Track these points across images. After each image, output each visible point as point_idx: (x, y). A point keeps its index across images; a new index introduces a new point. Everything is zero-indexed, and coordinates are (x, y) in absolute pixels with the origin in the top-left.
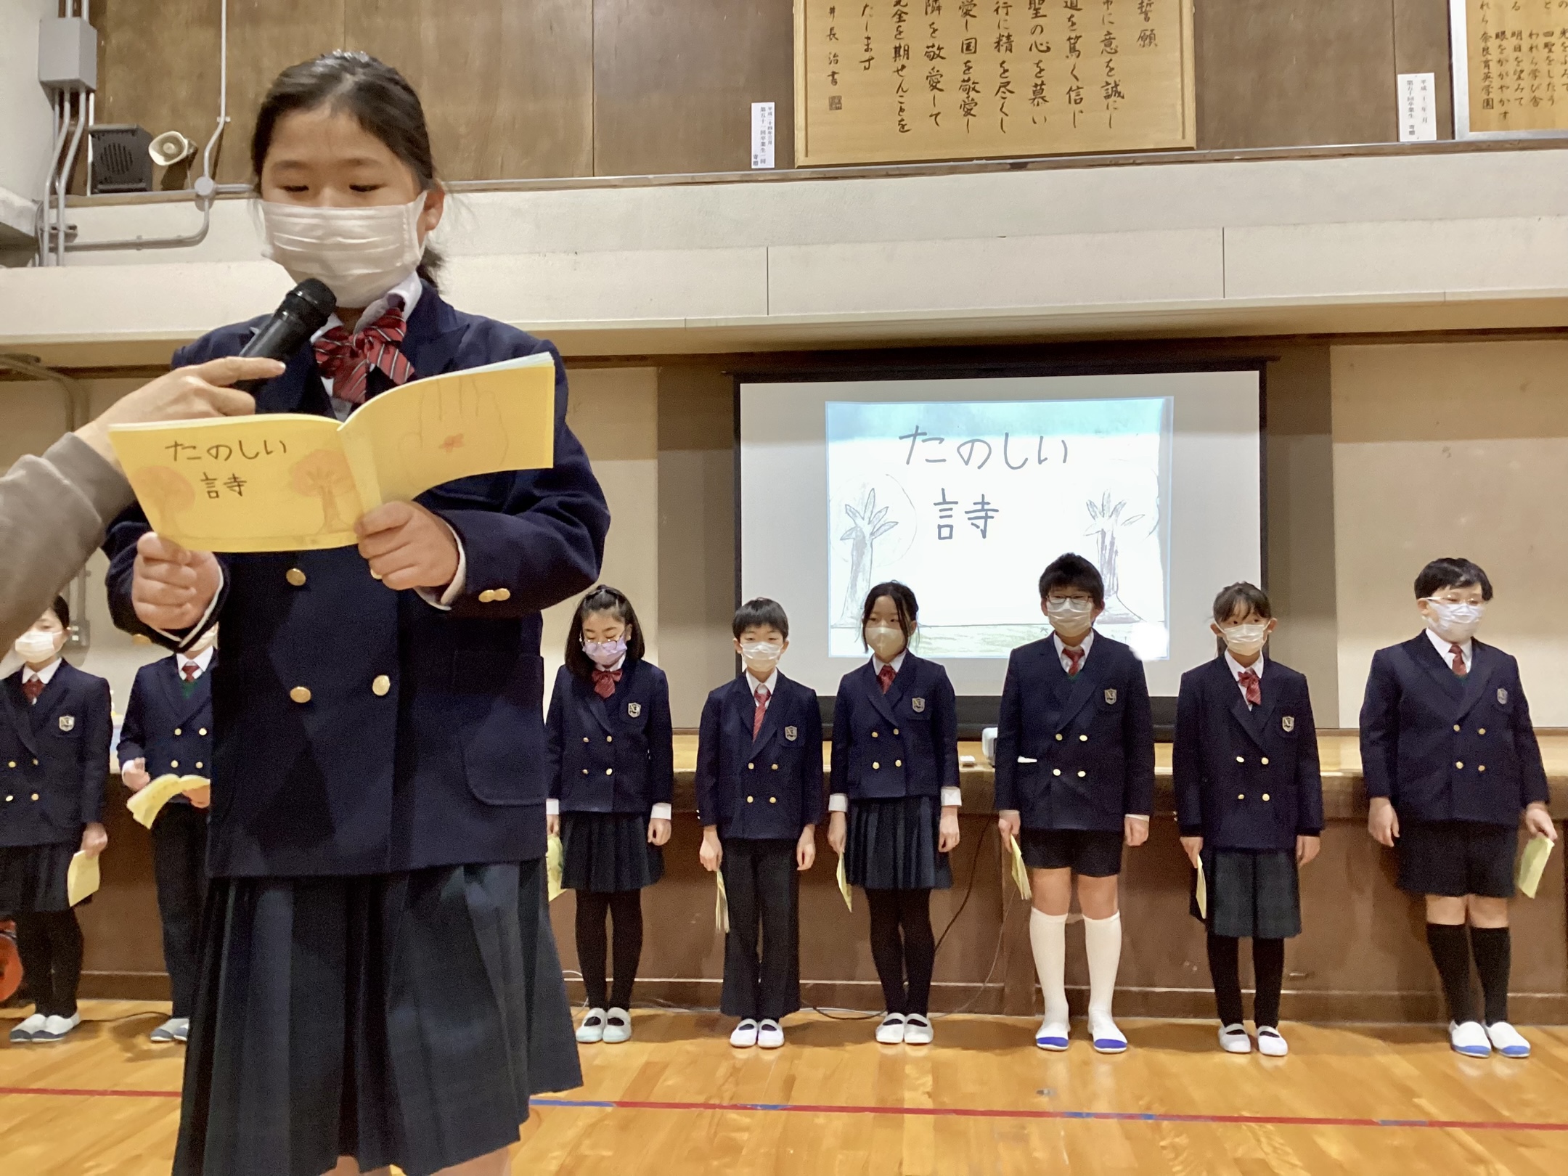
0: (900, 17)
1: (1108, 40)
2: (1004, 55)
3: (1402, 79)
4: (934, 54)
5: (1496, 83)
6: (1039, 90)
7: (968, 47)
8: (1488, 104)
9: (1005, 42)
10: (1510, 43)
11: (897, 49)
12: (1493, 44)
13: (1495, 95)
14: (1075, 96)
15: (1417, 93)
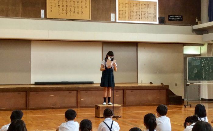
0: (59, 2)
1: (82, 7)
2: (71, 7)
3: (112, 14)
4: (63, 6)
5: (120, 15)
6: (74, 12)
7: (66, 6)
8: (120, 18)
9: (71, 6)
10: (122, 11)
11: (59, 5)
12: (120, 11)
13: (120, 17)
14: (78, 13)
15: (113, 15)
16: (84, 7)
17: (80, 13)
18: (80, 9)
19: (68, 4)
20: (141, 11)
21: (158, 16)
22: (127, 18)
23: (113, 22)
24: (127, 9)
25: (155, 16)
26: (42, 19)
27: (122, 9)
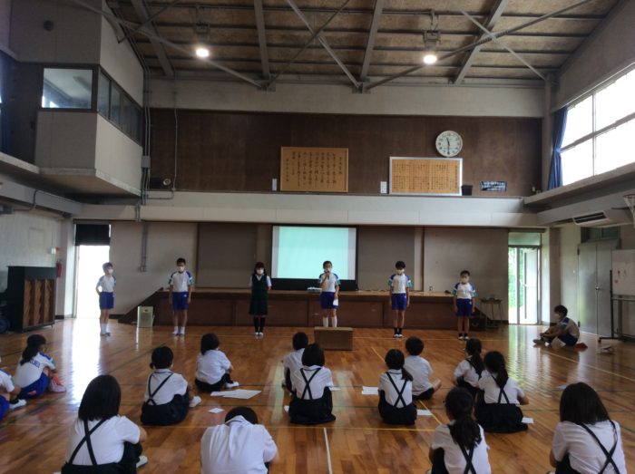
0: (299, 166)
1: (334, 173)
2: (316, 174)
3: (381, 182)
4: (305, 173)
5: (396, 184)
7: (311, 172)
8: (395, 188)
9: (317, 172)
10: (399, 178)
11: (298, 172)
12: (396, 178)
13: (396, 186)
14: (328, 182)
15: (383, 185)
16: (337, 173)
17: (331, 181)
18: (331, 176)
19: (313, 169)
20: (430, 176)
21: (461, 184)
22: (407, 188)
23: (383, 195)
24: (407, 174)
25: (456, 184)
26: (274, 192)
27: (399, 174)
